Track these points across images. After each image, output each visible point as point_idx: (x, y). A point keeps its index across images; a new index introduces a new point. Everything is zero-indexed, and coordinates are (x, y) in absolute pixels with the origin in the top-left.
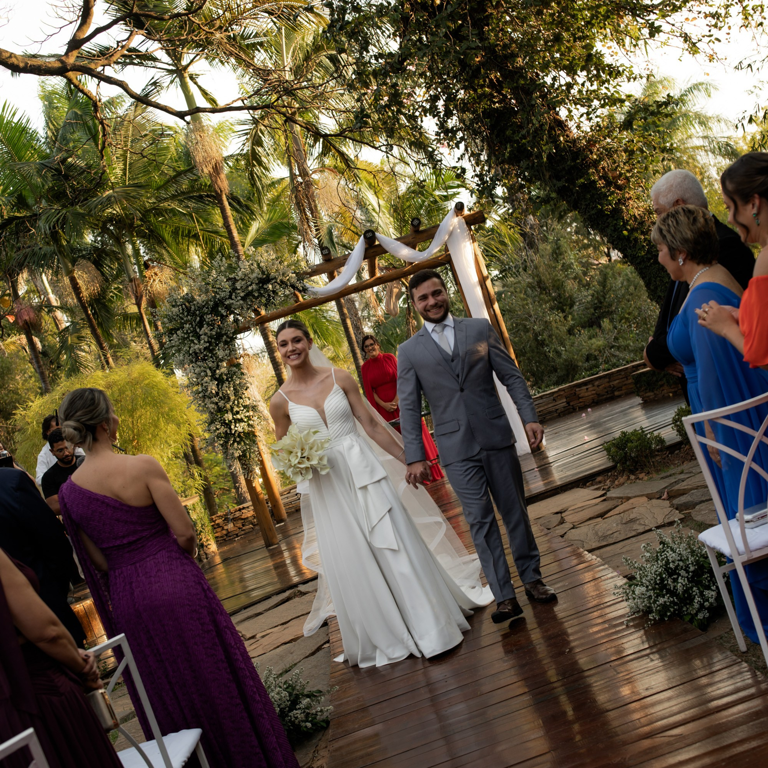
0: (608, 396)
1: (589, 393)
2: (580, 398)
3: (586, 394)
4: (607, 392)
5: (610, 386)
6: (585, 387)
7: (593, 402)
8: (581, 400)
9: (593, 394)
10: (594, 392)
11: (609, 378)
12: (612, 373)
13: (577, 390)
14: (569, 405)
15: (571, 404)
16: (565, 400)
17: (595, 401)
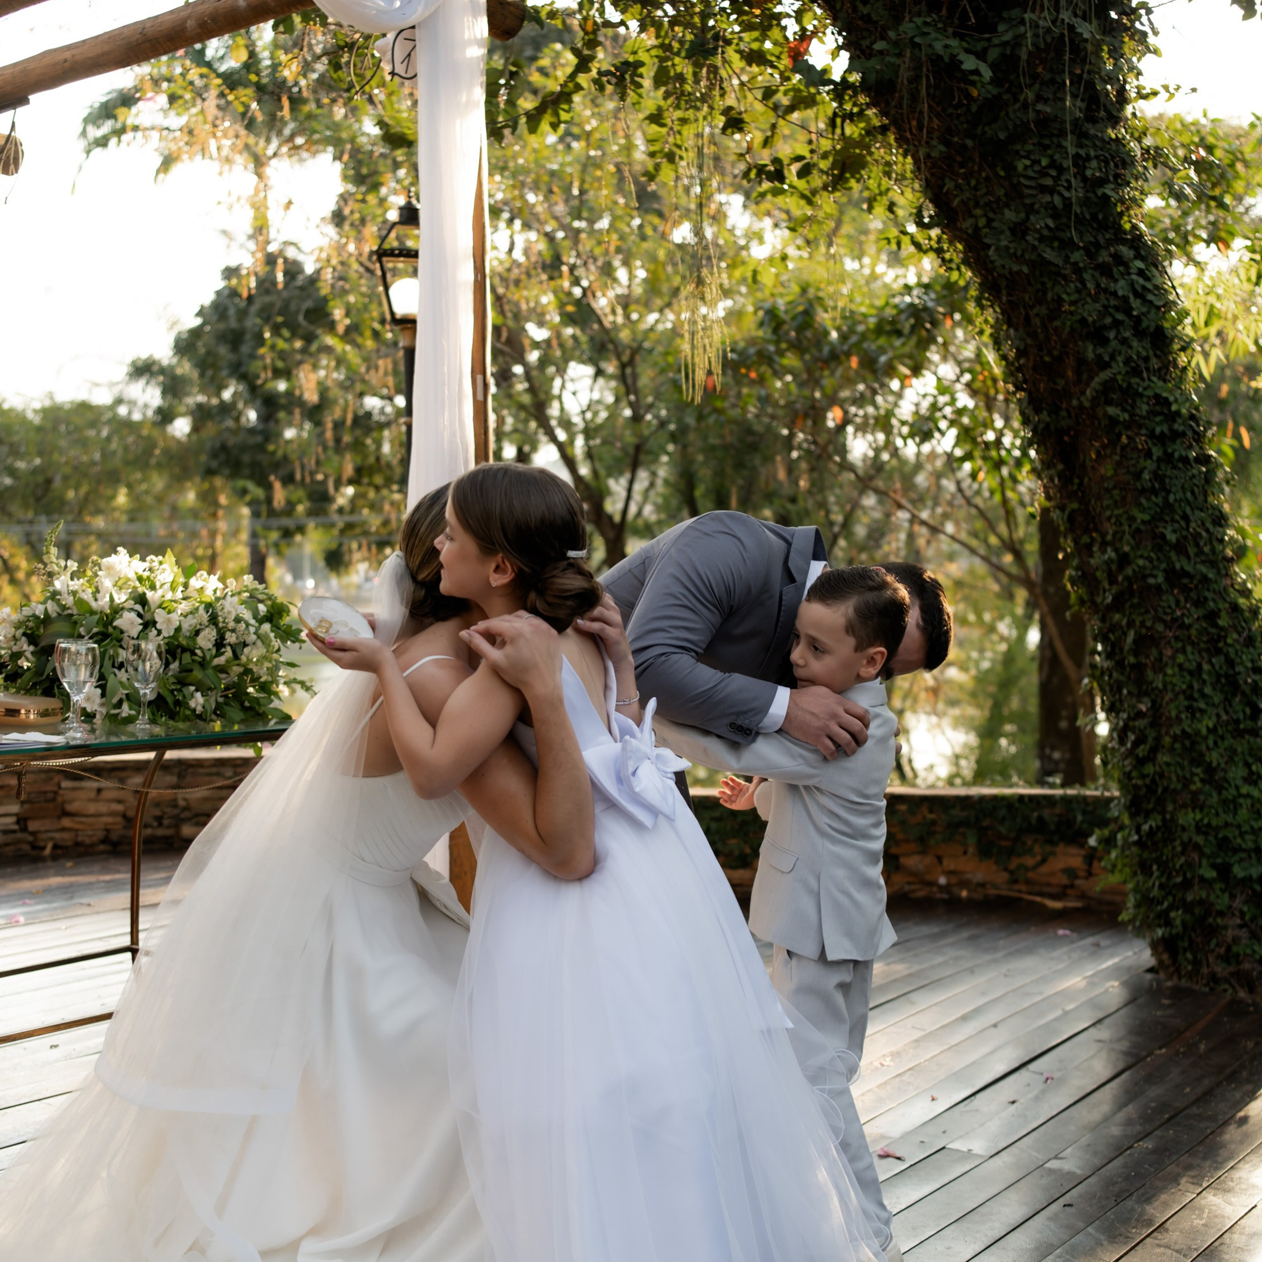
0: (160, 832)
1: (103, 808)
2: (66, 814)
3: (92, 808)
4: (159, 819)
5: (174, 803)
6: (95, 785)
7: (105, 841)
8: (66, 822)
9: (112, 814)
10: (120, 808)
11: (180, 776)
12: (199, 763)
13: (66, 784)
14: (24, 829)
15: (33, 826)
16: (15, 808)
17: (114, 837)
